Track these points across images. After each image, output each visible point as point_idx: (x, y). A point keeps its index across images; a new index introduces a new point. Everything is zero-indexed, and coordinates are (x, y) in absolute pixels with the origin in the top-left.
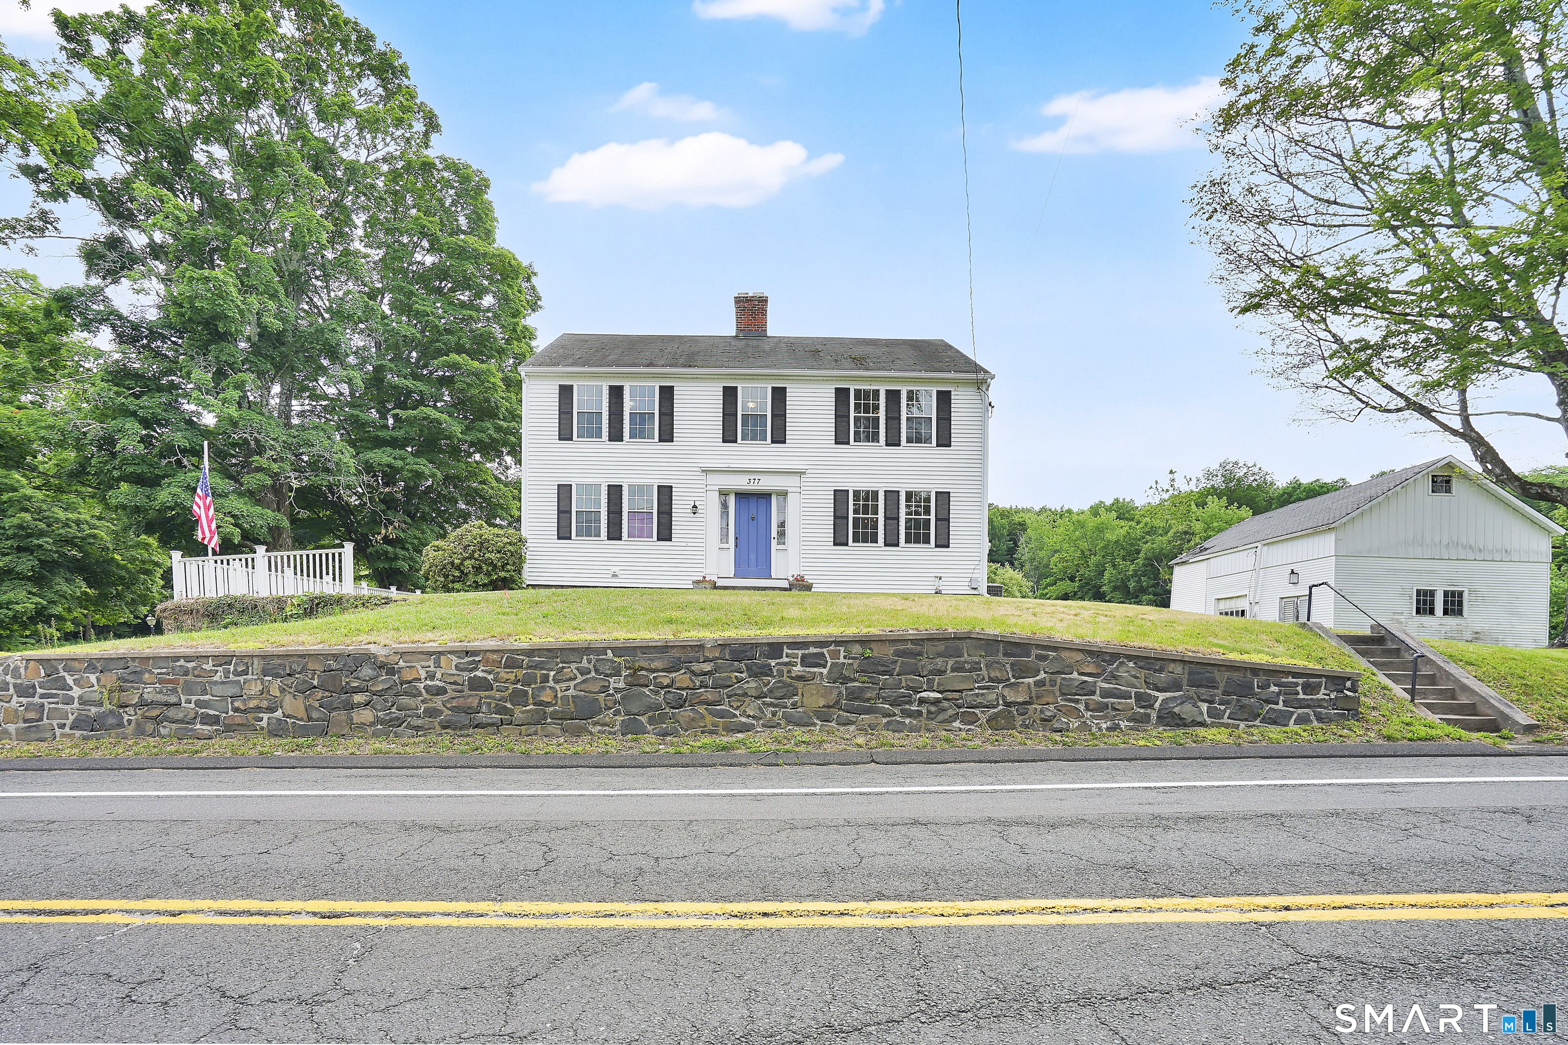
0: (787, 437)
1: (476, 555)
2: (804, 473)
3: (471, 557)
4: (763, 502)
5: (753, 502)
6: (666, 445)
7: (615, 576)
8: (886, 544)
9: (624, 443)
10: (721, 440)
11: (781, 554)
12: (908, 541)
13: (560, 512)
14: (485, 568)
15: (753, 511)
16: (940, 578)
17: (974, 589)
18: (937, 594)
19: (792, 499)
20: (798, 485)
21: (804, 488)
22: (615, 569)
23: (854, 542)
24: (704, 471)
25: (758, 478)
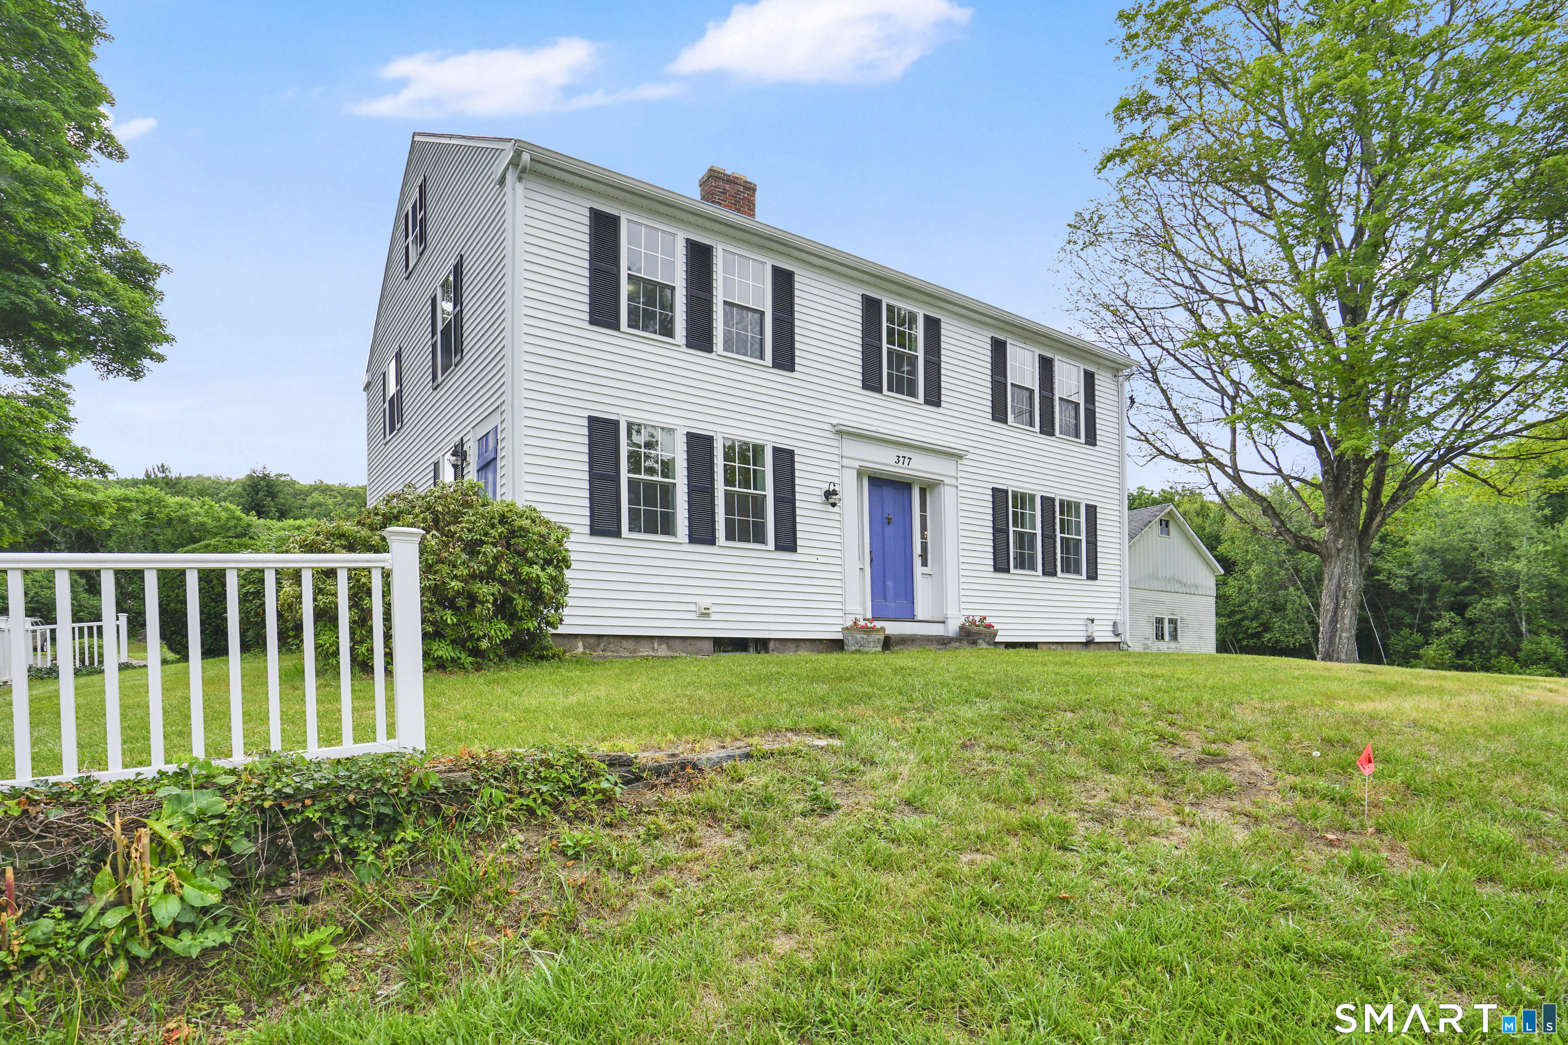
0: (943, 398)
2: (961, 457)
4: (902, 495)
5: (887, 493)
6: (784, 376)
7: (703, 615)
8: (1043, 572)
9: (713, 356)
10: (862, 384)
11: (923, 581)
12: (1063, 569)
13: (594, 476)
15: (889, 508)
16: (1092, 621)
17: (1118, 635)
18: (1089, 643)
19: (947, 495)
20: (954, 474)
21: (961, 480)
22: (704, 602)
23: (1016, 567)
24: (840, 433)
25: (908, 455)
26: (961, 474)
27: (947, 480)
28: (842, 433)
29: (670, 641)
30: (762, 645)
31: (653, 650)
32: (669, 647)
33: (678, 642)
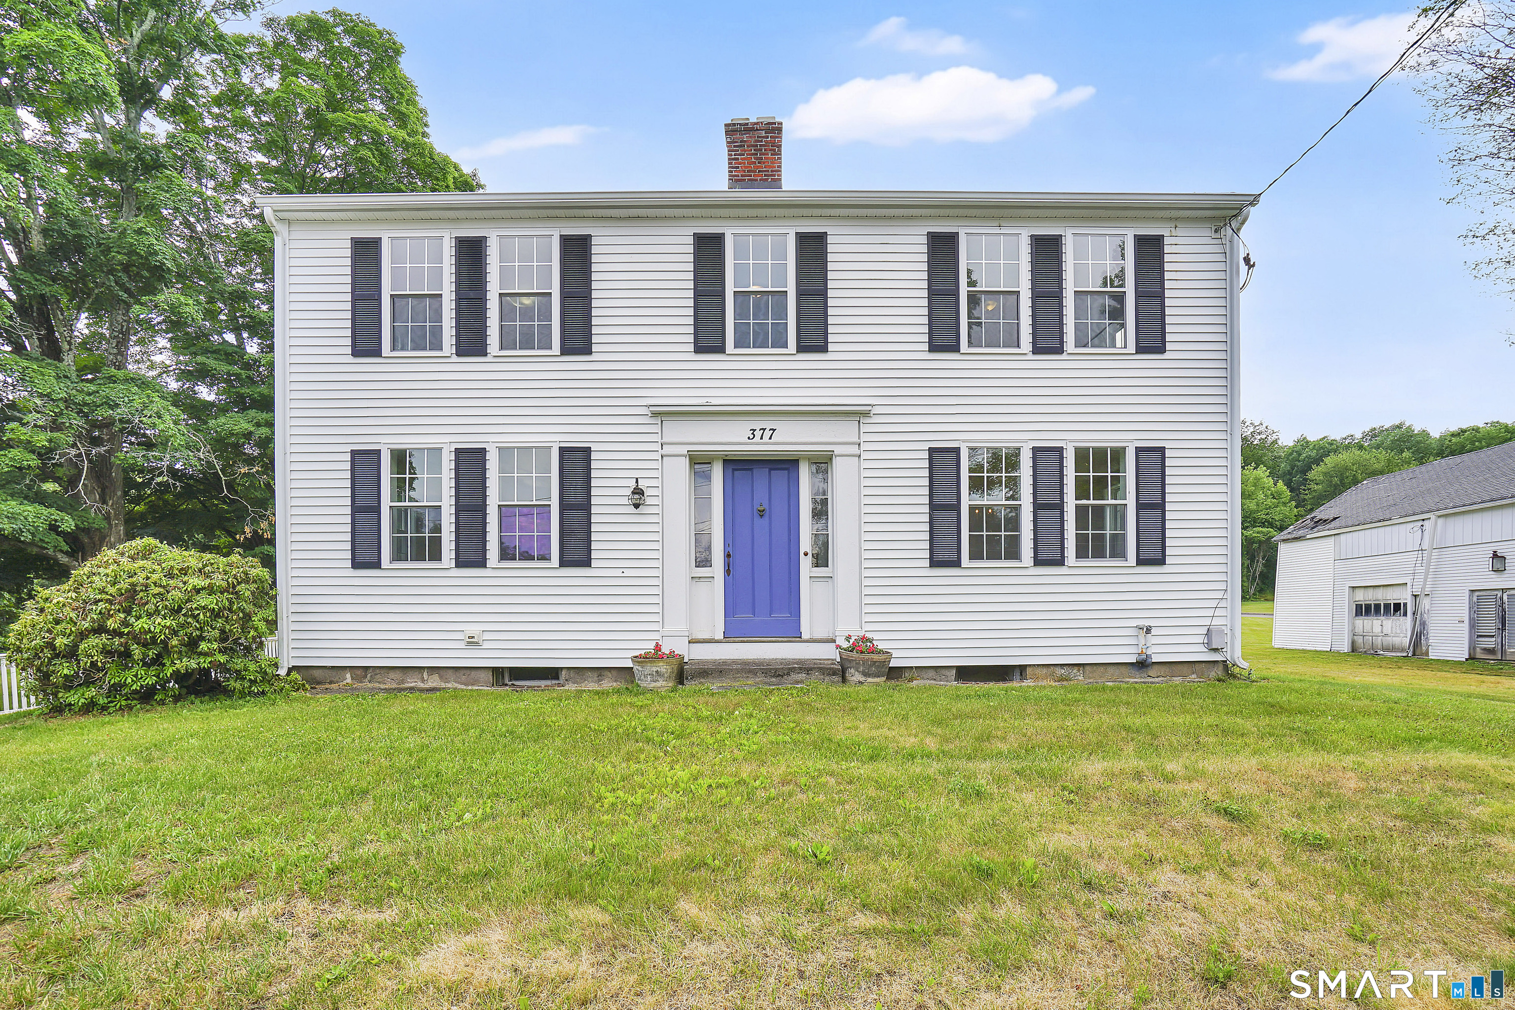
0: (831, 338)
1: (111, 624)
2: (866, 414)
3: (99, 629)
4: (780, 477)
5: (761, 476)
6: (576, 362)
7: (472, 642)
8: (1038, 562)
9: (488, 359)
10: (691, 348)
11: (820, 586)
12: (1081, 554)
13: (356, 510)
14: (137, 651)
15: (761, 497)
16: (1148, 630)
17: (1216, 650)
18: (1142, 665)
19: (841, 469)
20: (856, 440)
21: (864, 447)
22: (473, 629)
23: (972, 557)
24: (655, 414)
25: (768, 425)
26: (864, 438)
27: (838, 450)
28: (662, 415)
29: (441, 672)
30: (552, 674)
31: (423, 681)
32: (441, 677)
33: (450, 672)
